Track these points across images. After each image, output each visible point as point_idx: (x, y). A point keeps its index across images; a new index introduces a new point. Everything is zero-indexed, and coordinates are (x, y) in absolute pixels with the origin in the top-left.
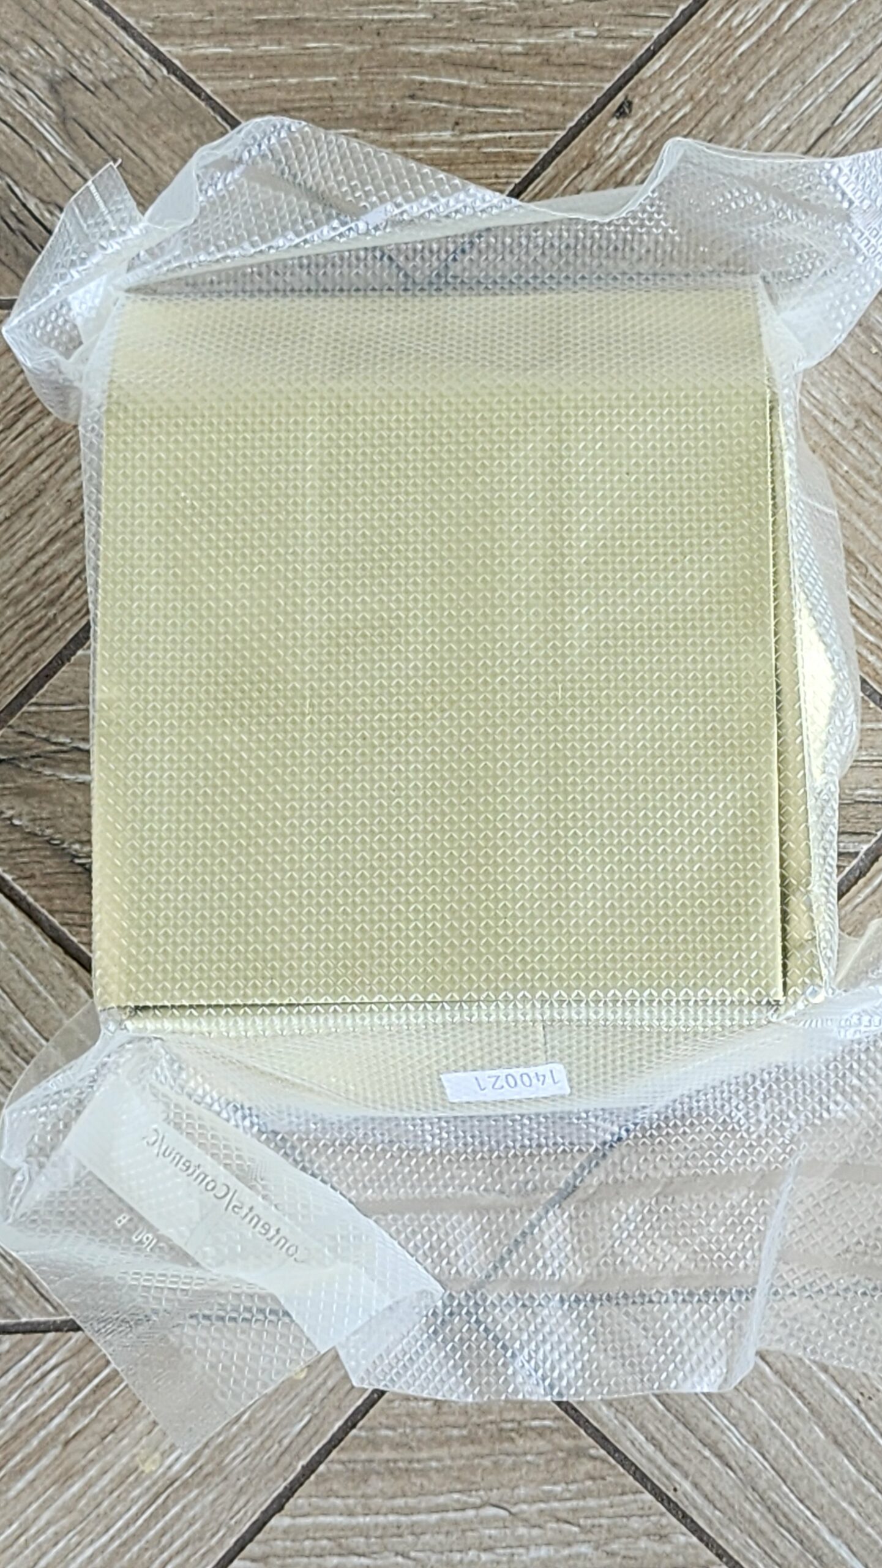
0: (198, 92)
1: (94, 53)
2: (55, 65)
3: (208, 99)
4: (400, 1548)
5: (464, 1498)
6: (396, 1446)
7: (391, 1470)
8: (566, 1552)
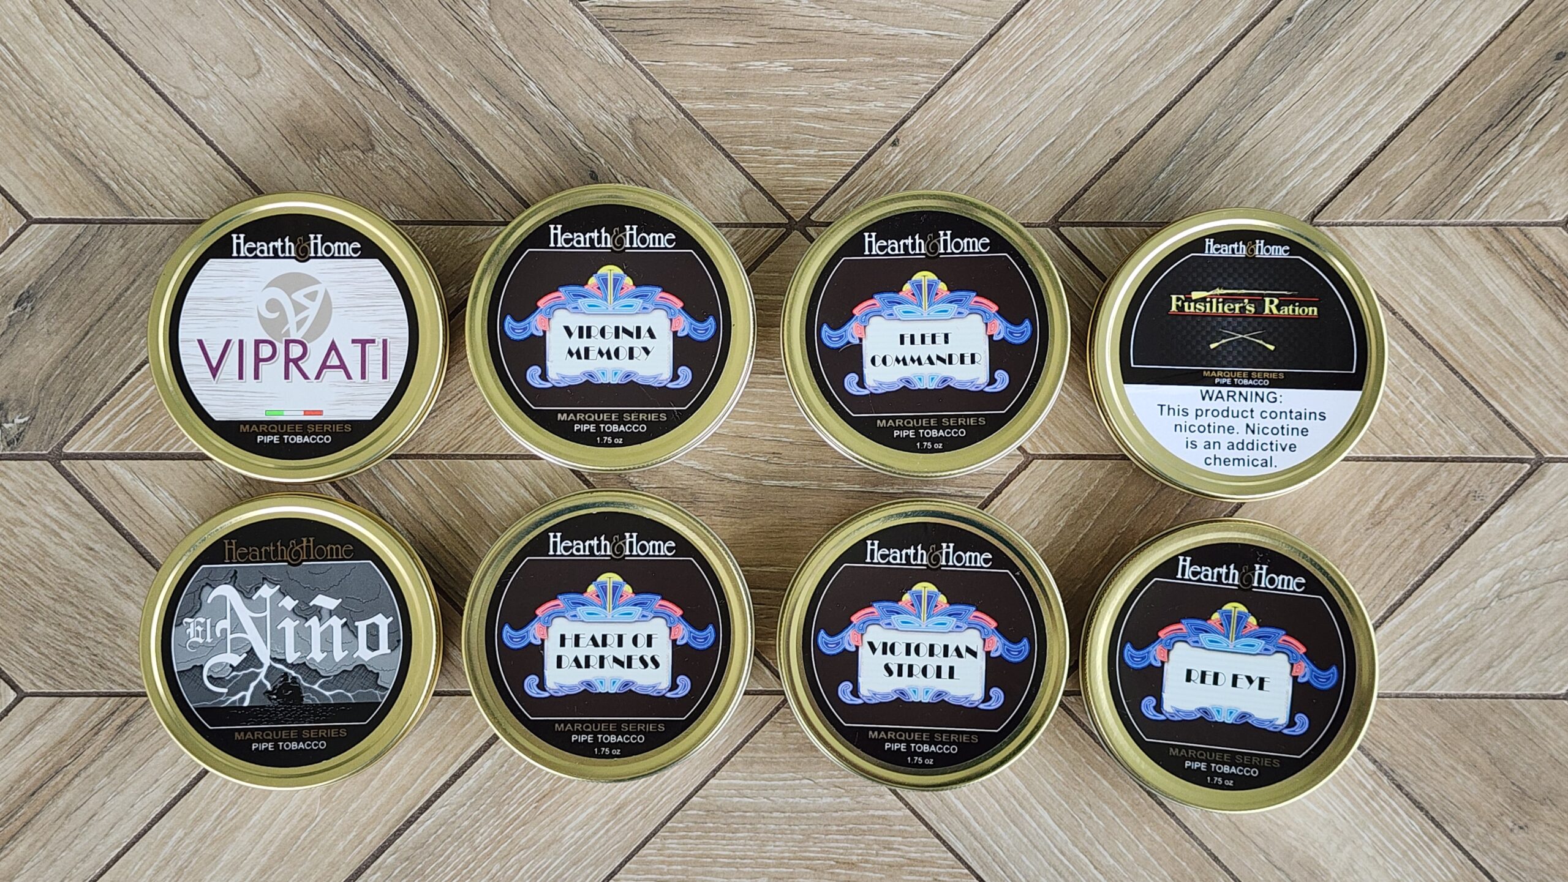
0: (698, 126)
1: (650, 105)
2: (631, 111)
3: (703, 130)
4: (766, 795)
5: (794, 775)
6: (765, 751)
7: (762, 761)
8: (838, 800)
